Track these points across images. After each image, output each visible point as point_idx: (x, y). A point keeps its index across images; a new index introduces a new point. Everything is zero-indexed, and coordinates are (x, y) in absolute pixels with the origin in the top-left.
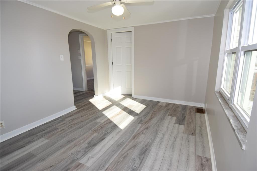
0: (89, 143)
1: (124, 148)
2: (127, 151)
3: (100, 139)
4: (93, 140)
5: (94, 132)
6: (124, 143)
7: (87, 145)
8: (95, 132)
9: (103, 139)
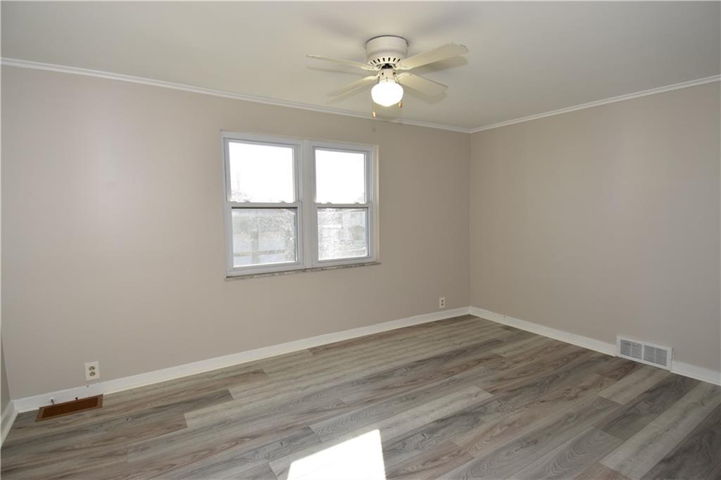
0: (477, 422)
1: (409, 390)
2: (404, 386)
3: (450, 424)
4: (467, 425)
5: (463, 452)
6: (401, 398)
7: (482, 418)
8: (460, 451)
9: (442, 420)
